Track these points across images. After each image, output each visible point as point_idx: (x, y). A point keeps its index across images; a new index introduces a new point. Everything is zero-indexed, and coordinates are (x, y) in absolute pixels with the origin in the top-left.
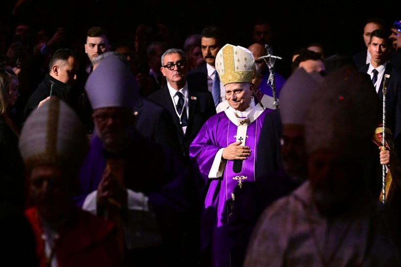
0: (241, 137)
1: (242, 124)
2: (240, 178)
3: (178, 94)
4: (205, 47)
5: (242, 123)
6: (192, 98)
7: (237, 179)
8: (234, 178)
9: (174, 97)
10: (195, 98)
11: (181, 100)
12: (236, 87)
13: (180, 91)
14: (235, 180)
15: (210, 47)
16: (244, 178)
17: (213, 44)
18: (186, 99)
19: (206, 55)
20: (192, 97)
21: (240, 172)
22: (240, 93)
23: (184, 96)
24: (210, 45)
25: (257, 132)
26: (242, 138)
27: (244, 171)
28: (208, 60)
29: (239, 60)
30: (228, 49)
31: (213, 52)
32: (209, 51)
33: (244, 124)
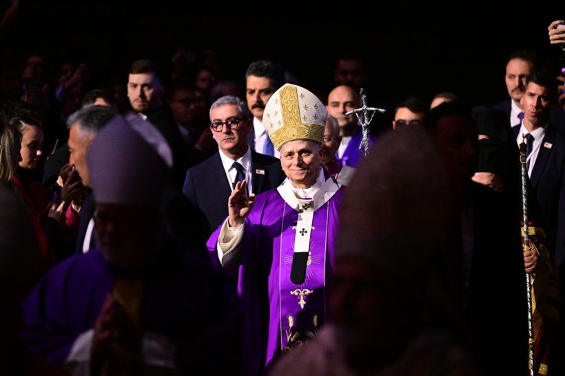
0: (303, 229)
1: (306, 209)
2: (302, 293)
3: (236, 165)
4: (252, 92)
5: (306, 207)
6: (257, 172)
7: (296, 294)
8: (292, 293)
9: (229, 171)
10: (262, 172)
11: (240, 174)
12: (302, 146)
13: (239, 161)
14: (294, 295)
15: (260, 91)
16: (308, 292)
17: (265, 87)
18: (249, 174)
19: (254, 103)
20: (257, 170)
21: (301, 283)
22: (308, 155)
23: (245, 170)
24: (261, 88)
25: (328, 222)
26: (306, 229)
27: (308, 281)
28: (255, 112)
29: (306, 108)
30: (288, 91)
31: (264, 98)
32: (259, 97)
33: (308, 209)
